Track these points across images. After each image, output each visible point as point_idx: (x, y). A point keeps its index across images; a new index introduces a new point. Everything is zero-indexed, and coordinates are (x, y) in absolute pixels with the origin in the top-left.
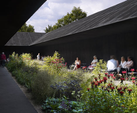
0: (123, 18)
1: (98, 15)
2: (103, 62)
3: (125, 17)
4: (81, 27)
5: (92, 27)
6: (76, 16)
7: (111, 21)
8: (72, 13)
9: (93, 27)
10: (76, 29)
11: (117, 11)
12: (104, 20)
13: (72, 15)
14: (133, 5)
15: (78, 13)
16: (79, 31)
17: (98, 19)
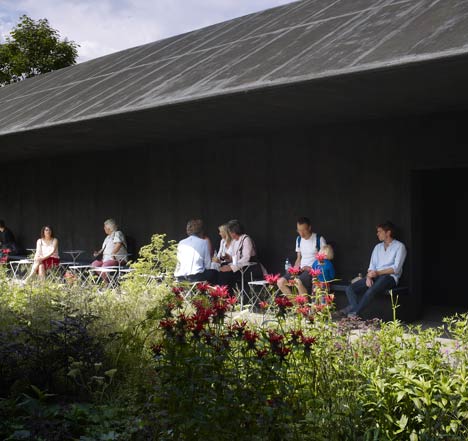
0: (239, 82)
1: (131, 61)
2: (166, 246)
3: (244, 77)
4: (67, 105)
5: (115, 108)
6: (30, 56)
7: (192, 89)
8: (12, 39)
9: (120, 105)
10: (41, 109)
11: (208, 53)
12: (162, 81)
13: (13, 48)
14: (270, 37)
15: (38, 43)
16: (56, 117)
17: (136, 77)
